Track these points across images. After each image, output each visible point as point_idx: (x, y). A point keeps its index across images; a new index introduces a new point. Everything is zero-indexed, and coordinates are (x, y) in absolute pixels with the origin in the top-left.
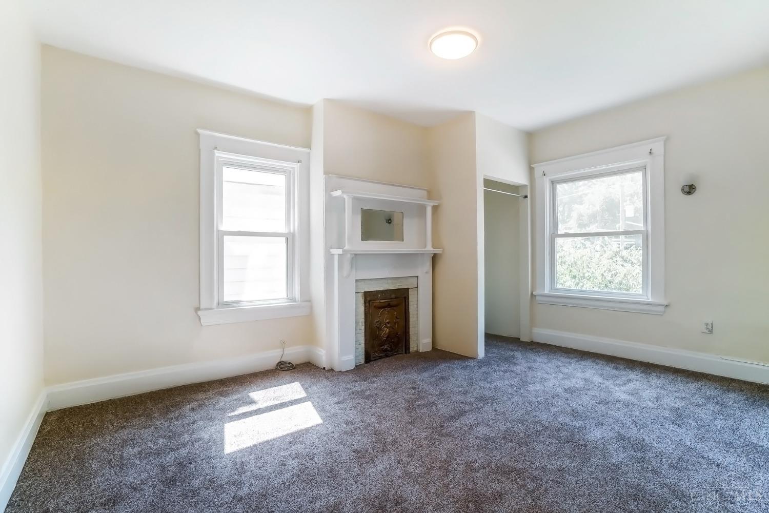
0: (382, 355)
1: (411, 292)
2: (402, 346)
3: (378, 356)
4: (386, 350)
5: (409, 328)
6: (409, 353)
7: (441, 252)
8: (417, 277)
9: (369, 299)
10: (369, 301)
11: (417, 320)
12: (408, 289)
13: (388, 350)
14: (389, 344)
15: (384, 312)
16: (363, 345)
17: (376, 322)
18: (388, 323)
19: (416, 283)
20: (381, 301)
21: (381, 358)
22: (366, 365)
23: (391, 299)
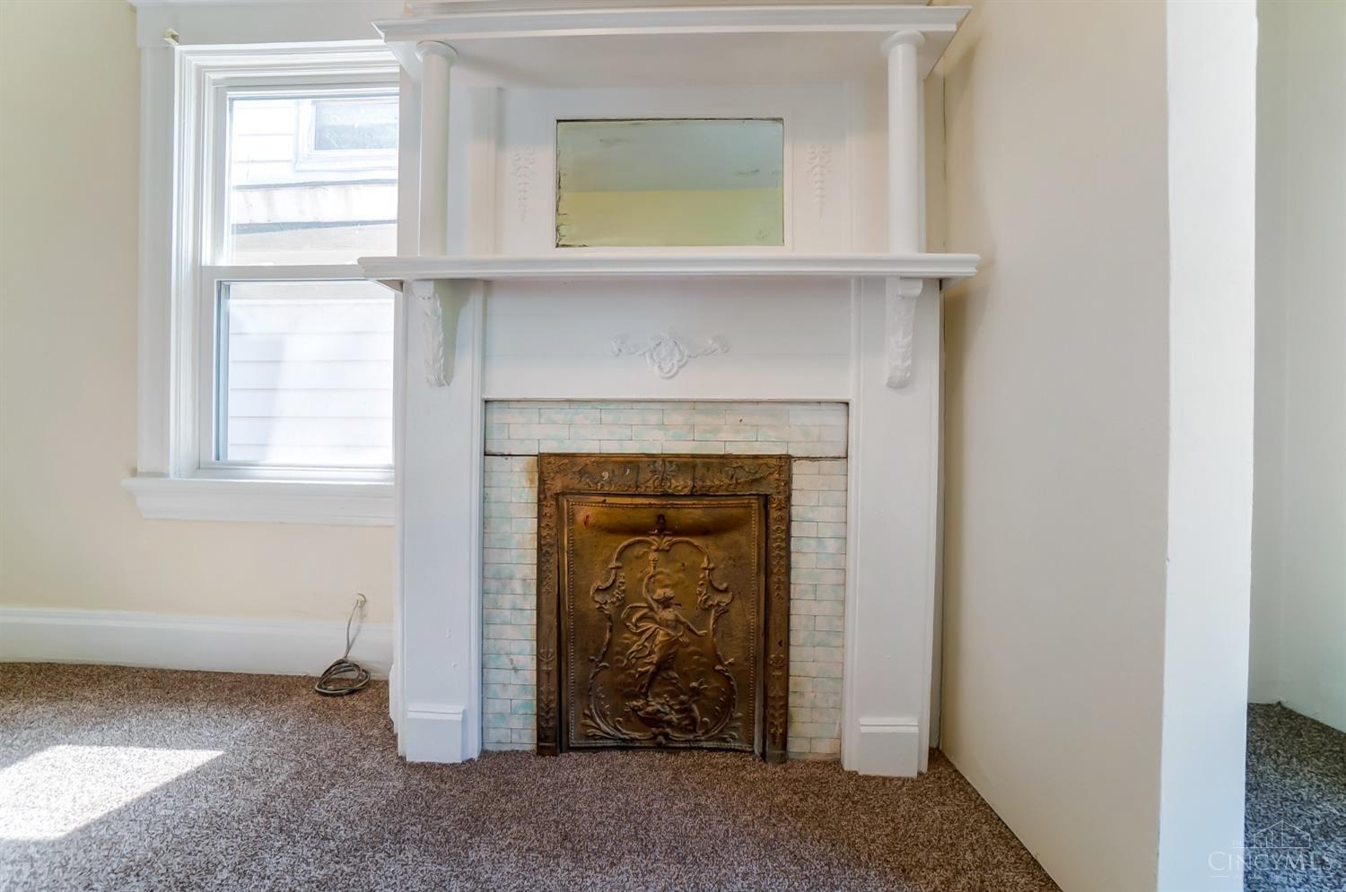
0: (636, 735)
1: (801, 476)
2: (749, 722)
3: (607, 736)
4: (653, 720)
5: (785, 644)
6: (783, 759)
7: (970, 270)
8: (847, 404)
9: (557, 485)
10: (557, 496)
11: (843, 616)
12: (787, 460)
13: (669, 723)
14: (673, 695)
15: (638, 550)
16: (531, 677)
17: (598, 590)
18: (665, 603)
19: (841, 437)
20: (609, 500)
21: (626, 746)
22: (543, 761)
23: (665, 495)
